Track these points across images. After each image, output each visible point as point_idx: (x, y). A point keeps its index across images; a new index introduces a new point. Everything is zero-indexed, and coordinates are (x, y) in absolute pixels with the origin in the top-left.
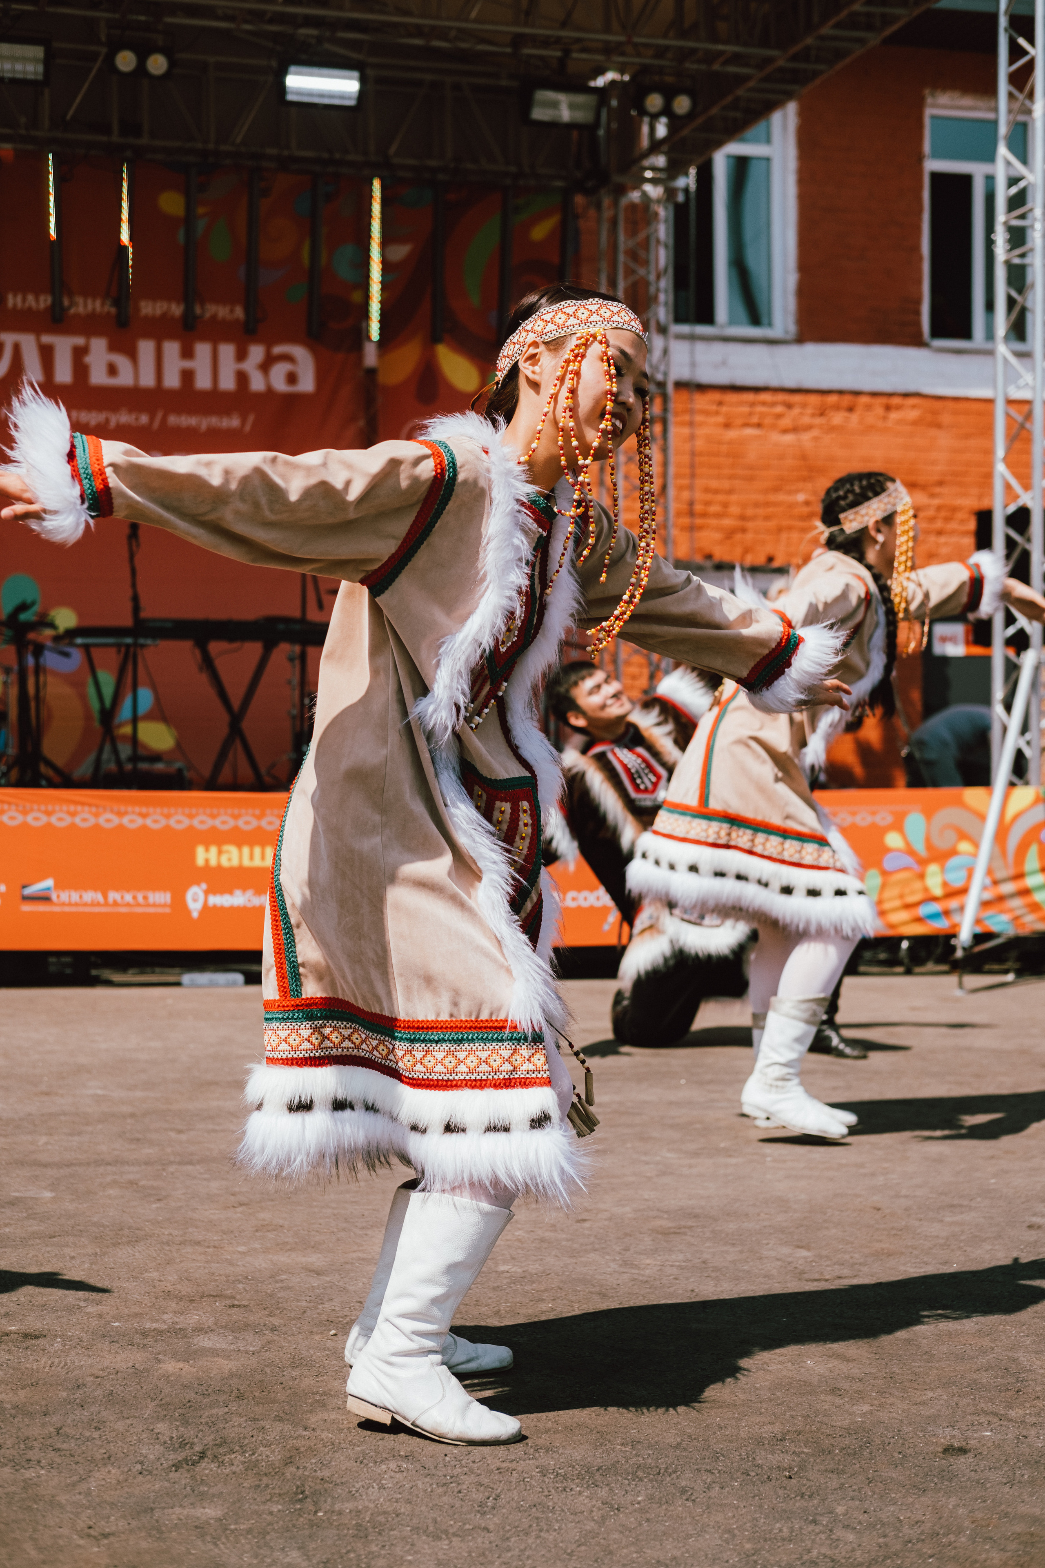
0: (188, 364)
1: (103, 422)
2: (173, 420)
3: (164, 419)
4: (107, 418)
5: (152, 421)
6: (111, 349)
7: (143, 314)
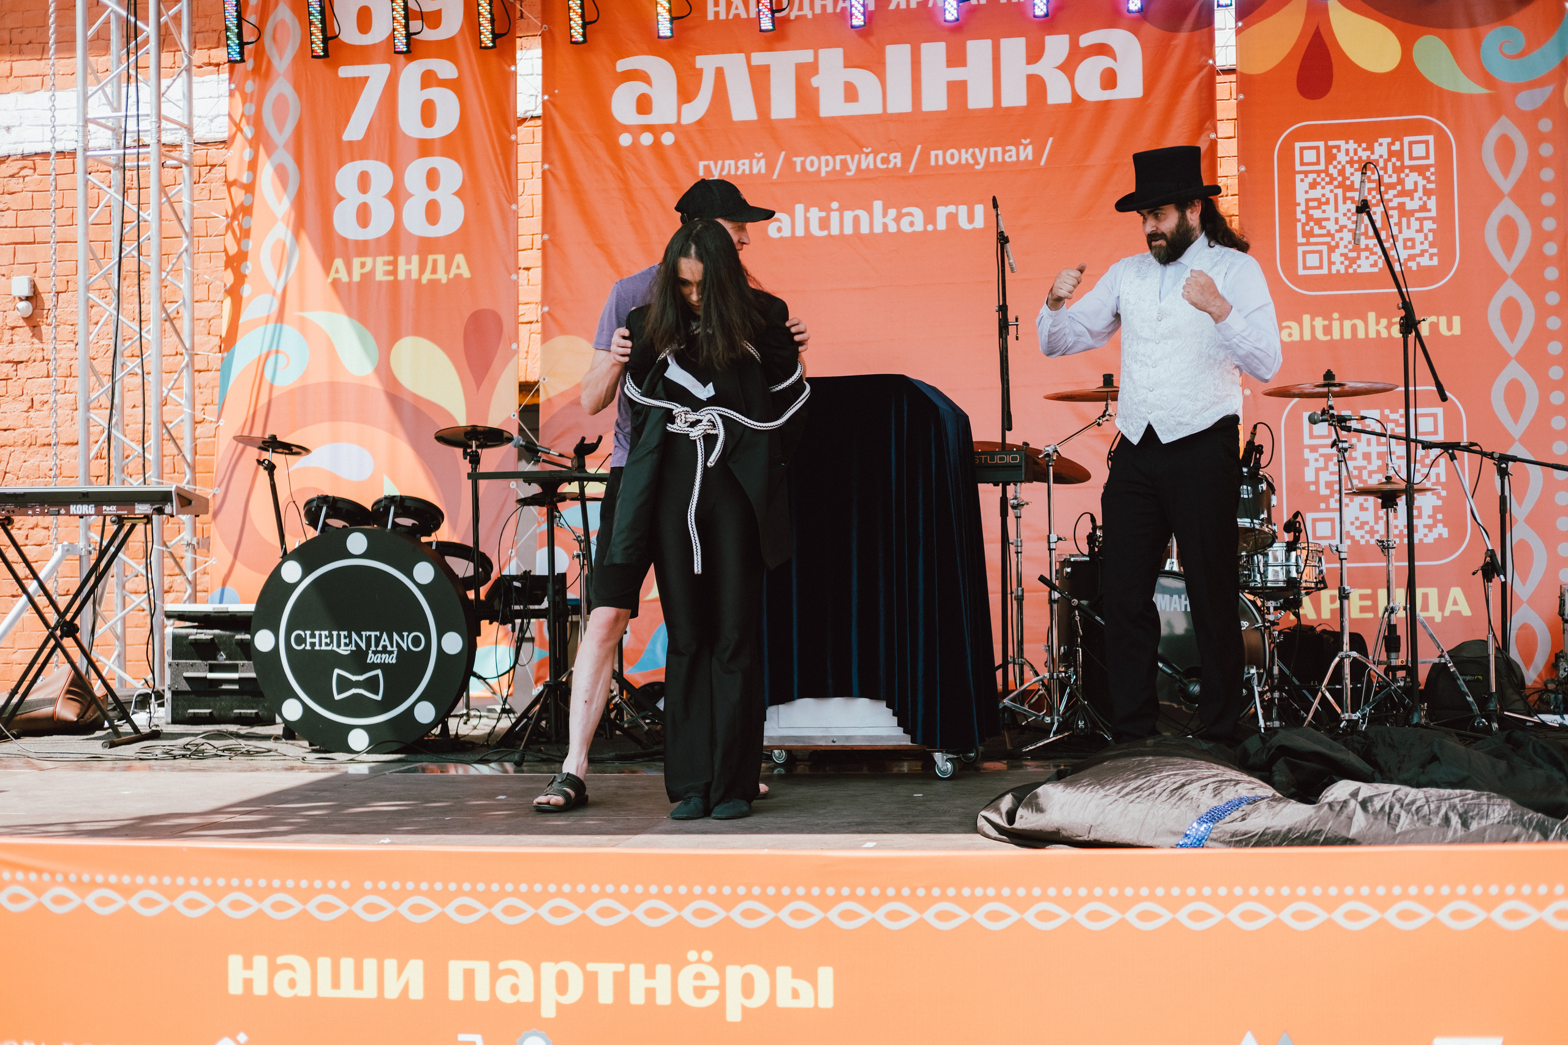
0: (957, 74)
1: (838, 168)
2: (937, 156)
3: (925, 157)
4: (844, 163)
5: (906, 161)
6: (848, 64)
7: (892, 6)
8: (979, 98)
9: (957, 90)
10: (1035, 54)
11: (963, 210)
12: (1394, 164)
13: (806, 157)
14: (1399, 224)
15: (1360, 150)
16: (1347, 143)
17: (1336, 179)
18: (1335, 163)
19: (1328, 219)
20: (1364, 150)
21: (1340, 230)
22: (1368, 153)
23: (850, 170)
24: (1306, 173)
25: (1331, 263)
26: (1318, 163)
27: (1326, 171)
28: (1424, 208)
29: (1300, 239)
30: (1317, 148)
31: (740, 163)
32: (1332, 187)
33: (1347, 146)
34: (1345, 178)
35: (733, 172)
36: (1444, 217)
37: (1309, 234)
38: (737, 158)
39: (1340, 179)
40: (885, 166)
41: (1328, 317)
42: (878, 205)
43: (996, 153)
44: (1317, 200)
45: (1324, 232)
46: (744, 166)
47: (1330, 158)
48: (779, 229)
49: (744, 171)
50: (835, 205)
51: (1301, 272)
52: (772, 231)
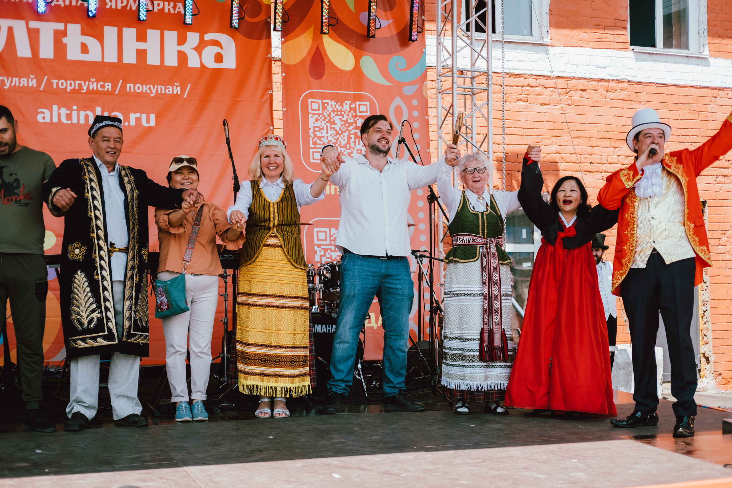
0: (142, 46)
1: (77, 88)
2: (130, 87)
3: (124, 86)
4: (80, 85)
5: (114, 87)
6: (83, 33)
7: (108, 6)
8: (153, 59)
9: (142, 54)
10: (182, 41)
11: (144, 117)
12: (352, 114)
13: (59, 79)
14: (355, 142)
15: (337, 105)
16: (331, 102)
17: (327, 118)
18: (326, 110)
19: (323, 137)
20: (339, 106)
22: (341, 107)
23: (83, 90)
24: (314, 114)
26: (319, 110)
27: (322, 114)
29: (311, 145)
30: (318, 103)
31: (22, 80)
32: (325, 122)
33: (331, 103)
34: (331, 118)
35: (17, 84)
37: (315, 143)
38: (20, 77)
39: (329, 118)
40: (102, 89)
42: (98, 109)
43: (161, 88)
44: (319, 127)
45: (322, 143)
46: (24, 82)
47: (324, 108)
48: (44, 118)
49: (24, 84)
50: (75, 107)
51: (312, 161)
52: (40, 118)
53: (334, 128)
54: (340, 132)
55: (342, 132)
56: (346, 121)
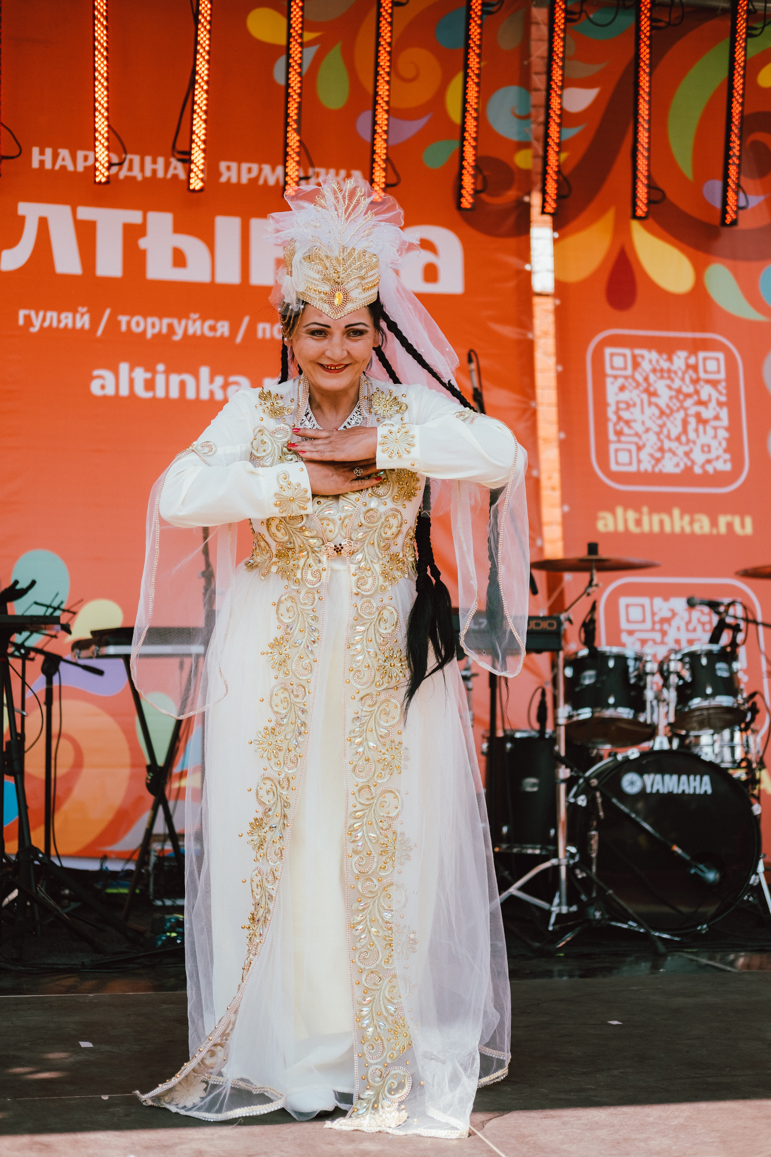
1: (165, 330)
2: (265, 329)
3: (252, 329)
4: (170, 327)
5: (234, 329)
6: (177, 229)
7: (223, 179)
12: (691, 376)
13: (132, 315)
14: (696, 431)
15: (661, 360)
16: (650, 353)
17: (641, 385)
18: (640, 370)
19: (635, 421)
20: (666, 361)
21: (647, 430)
22: (669, 364)
23: (177, 335)
24: (616, 377)
25: (639, 461)
26: (626, 369)
27: (633, 377)
28: (717, 418)
29: (612, 437)
30: (625, 355)
31: (63, 316)
32: (636, 392)
33: (650, 356)
34: (649, 385)
35: (55, 324)
36: (734, 428)
37: (619, 433)
38: (60, 312)
39: (645, 385)
40: (212, 334)
41: (638, 510)
42: (205, 372)
44: (627, 403)
45: (632, 432)
46: (67, 319)
47: (636, 365)
48: (103, 387)
49: (66, 325)
50: (161, 367)
51: (614, 467)
52: (95, 388)
53: (657, 405)
54: (668, 411)
55: (672, 411)
56: (679, 391)
